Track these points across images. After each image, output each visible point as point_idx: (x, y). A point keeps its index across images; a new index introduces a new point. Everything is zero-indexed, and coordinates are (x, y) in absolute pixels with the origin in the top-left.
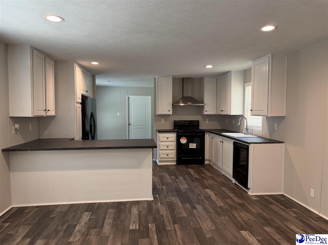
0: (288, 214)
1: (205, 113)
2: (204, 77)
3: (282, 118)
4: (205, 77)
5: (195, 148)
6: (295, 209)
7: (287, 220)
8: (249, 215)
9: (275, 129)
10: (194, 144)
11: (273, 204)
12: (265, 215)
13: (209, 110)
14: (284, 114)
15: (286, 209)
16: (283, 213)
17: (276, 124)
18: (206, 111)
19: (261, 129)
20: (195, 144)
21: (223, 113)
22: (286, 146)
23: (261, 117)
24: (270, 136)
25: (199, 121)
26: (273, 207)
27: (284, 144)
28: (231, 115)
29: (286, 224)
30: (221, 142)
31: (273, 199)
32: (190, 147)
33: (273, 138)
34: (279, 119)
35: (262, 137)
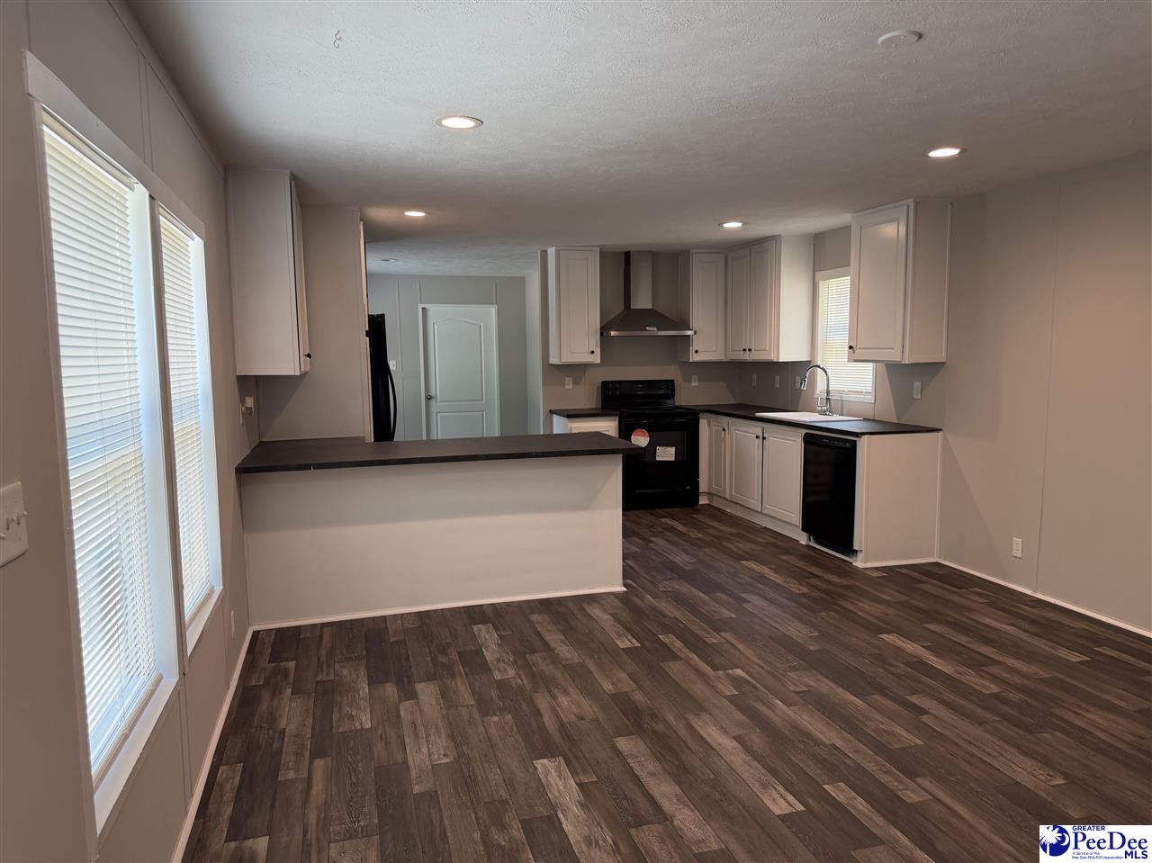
0: (966, 598)
1: (694, 358)
2: (689, 251)
3: (938, 366)
4: (692, 251)
5: (673, 459)
6: (977, 589)
7: (970, 610)
8: (882, 607)
9: (915, 396)
10: (669, 448)
11: (924, 582)
12: (915, 603)
13: (706, 346)
14: (941, 357)
15: (959, 591)
16: (956, 598)
17: (917, 385)
18: (697, 351)
19: (870, 399)
20: (672, 450)
21: (748, 357)
22: (945, 440)
23: (871, 365)
24: (899, 416)
25: (673, 381)
26: (926, 587)
27: (941, 433)
28: (781, 360)
29: (971, 616)
30: (757, 437)
31: (919, 573)
32: (657, 459)
33: (909, 420)
34: (928, 370)
35: (874, 420)
